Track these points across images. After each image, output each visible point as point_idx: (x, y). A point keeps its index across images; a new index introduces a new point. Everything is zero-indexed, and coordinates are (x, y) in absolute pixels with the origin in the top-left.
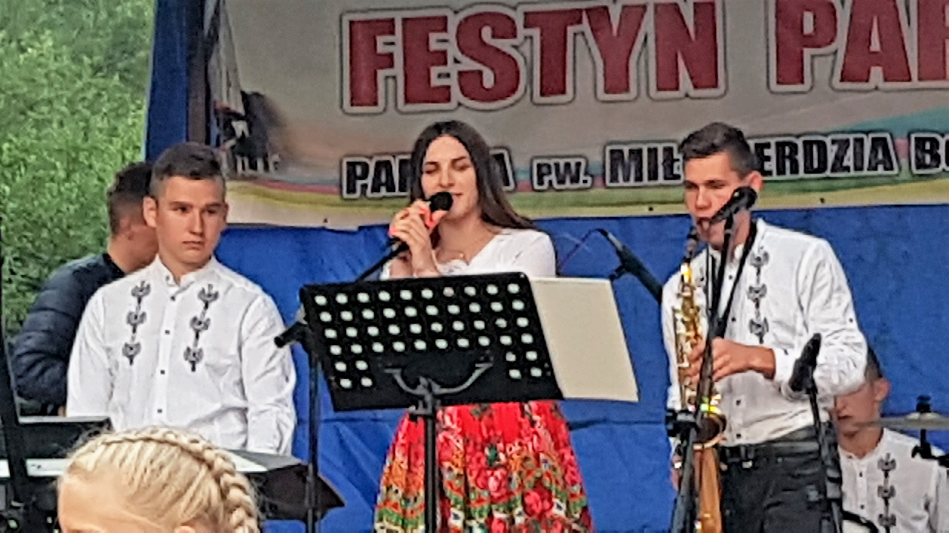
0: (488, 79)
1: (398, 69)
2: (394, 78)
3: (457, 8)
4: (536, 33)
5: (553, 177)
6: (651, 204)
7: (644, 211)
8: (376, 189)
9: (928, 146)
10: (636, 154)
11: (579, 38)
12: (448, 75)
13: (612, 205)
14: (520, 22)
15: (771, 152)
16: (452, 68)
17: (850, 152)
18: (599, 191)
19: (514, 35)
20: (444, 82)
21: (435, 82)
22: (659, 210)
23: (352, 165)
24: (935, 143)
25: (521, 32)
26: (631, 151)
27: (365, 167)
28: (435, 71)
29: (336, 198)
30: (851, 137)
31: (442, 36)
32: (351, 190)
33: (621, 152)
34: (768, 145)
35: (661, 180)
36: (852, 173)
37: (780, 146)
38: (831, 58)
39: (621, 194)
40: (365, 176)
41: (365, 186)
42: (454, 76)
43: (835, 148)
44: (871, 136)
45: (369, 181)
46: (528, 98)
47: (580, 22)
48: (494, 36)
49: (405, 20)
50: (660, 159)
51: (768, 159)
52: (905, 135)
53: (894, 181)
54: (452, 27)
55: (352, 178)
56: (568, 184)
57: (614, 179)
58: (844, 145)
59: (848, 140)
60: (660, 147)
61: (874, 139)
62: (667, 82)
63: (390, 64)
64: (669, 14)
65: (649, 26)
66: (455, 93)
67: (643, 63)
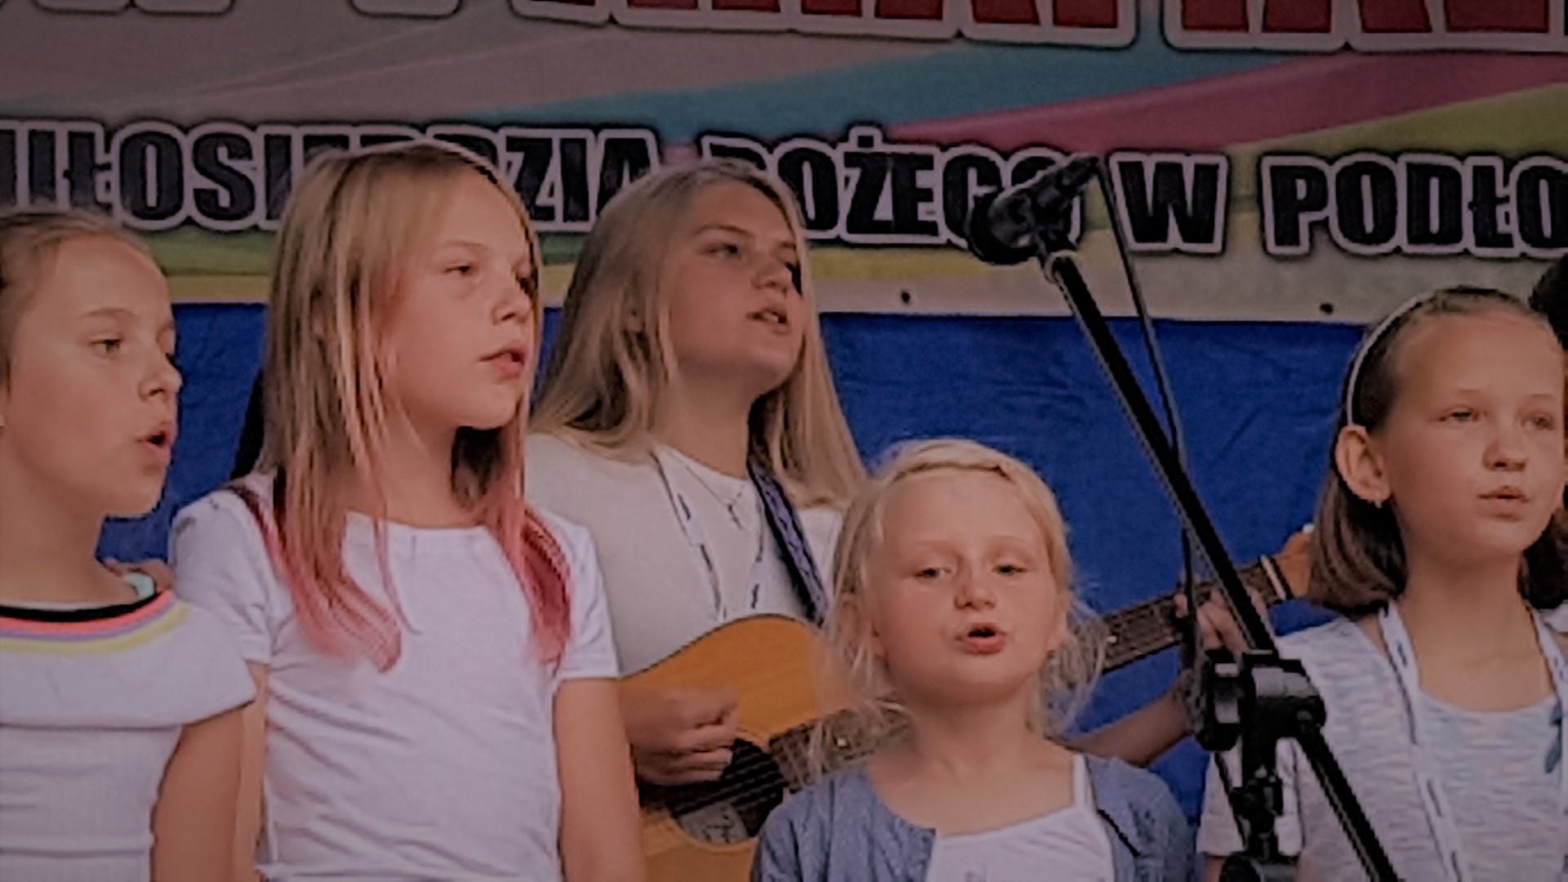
17: (554, 172)
30: (556, 136)
36: (558, 224)
43: (515, 158)
44: (606, 134)
50: (61, 159)
52: (687, 138)
58: (537, 154)
59: (548, 142)
60: (62, 132)
61: (610, 143)
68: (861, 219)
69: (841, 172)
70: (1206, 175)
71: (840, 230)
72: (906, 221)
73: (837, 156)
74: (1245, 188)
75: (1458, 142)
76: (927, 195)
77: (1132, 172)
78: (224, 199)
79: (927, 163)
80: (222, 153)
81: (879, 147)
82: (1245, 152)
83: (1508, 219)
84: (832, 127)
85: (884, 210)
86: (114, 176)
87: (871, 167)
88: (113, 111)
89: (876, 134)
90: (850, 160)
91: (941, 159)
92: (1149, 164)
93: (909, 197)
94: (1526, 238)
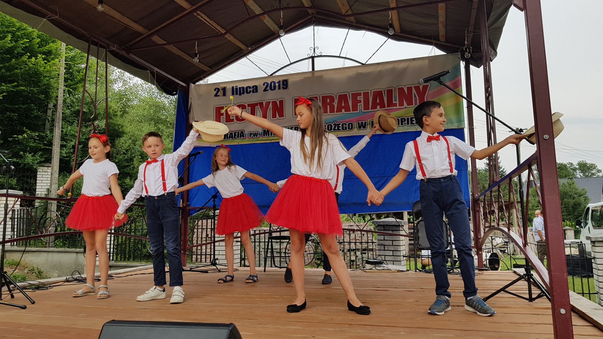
2: (224, 117)
4: (250, 108)
5: (253, 135)
6: (271, 140)
7: (269, 141)
11: (258, 108)
13: (263, 140)
14: (247, 106)
18: (261, 138)
22: (272, 141)
25: (247, 108)
39: (265, 138)
47: (258, 105)
56: (255, 137)
57: (264, 135)
62: (274, 116)
63: (223, 115)
64: (274, 103)
65: (271, 105)
66: (235, 120)
67: (270, 113)
68: (334, 129)
70: (365, 123)
71: (332, 130)
72: (338, 129)
74: (369, 123)
76: (340, 127)
77: (359, 123)
79: (340, 124)
81: (336, 123)
82: (369, 120)
84: (332, 122)
85: (336, 128)
87: (335, 125)
90: (333, 125)
91: (341, 124)
92: (360, 122)
93: (339, 127)
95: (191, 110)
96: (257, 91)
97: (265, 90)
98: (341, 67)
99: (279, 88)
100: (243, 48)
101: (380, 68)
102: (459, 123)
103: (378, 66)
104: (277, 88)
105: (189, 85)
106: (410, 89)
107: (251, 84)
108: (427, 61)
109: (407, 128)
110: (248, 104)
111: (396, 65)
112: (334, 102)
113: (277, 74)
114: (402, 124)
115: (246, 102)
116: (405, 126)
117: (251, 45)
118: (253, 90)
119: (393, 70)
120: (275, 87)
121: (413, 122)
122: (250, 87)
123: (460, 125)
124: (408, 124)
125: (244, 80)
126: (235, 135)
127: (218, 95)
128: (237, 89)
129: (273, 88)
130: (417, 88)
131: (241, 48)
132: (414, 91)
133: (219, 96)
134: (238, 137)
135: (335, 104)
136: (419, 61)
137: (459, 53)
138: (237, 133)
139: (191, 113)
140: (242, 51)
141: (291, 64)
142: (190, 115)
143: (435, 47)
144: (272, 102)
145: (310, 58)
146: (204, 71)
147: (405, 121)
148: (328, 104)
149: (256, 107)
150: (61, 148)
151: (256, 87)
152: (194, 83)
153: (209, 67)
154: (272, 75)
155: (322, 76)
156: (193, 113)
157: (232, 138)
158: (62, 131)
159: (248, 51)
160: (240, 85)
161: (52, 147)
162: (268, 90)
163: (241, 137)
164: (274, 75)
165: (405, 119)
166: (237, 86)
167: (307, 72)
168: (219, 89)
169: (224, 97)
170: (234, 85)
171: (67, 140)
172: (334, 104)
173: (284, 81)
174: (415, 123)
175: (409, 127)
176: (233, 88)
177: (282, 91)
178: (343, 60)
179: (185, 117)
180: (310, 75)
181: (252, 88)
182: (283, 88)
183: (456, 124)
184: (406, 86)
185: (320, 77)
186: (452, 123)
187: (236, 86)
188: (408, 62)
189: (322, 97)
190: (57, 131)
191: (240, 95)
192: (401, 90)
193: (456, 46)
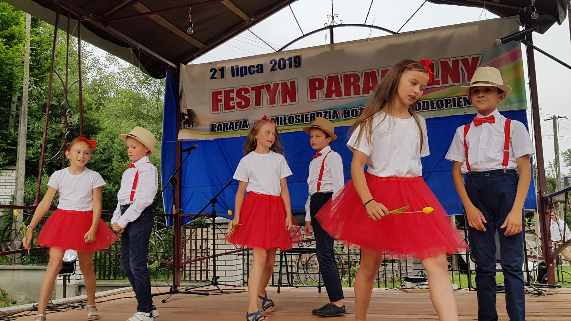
0: (243, 103)
1: (223, 103)
2: (222, 104)
3: (236, 87)
4: (254, 92)
8: (218, 131)
9: (347, 112)
10: (277, 119)
11: (264, 92)
12: (234, 103)
14: (250, 89)
15: (309, 116)
16: (235, 101)
17: (328, 115)
19: (249, 93)
20: (233, 105)
21: (231, 105)
22: (283, 132)
23: (213, 125)
24: (349, 111)
25: (251, 92)
26: (276, 118)
27: (215, 125)
28: (231, 102)
29: (209, 133)
30: (328, 111)
31: (233, 94)
32: (212, 131)
33: (274, 118)
34: (308, 114)
35: (283, 125)
37: (311, 114)
38: (323, 92)
40: (215, 127)
41: (215, 130)
42: (236, 103)
43: (324, 114)
45: (216, 129)
46: (252, 107)
47: (264, 88)
48: (245, 93)
49: (224, 91)
50: (283, 119)
51: (308, 118)
52: (341, 109)
53: (339, 121)
54: (235, 91)
55: (213, 128)
58: (326, 113)
59: (327, 112)
60: (283, 117)
61: (333, 111)
62: (284, 101)
63: (221, 101)
64: (284, 85)
65: (280, 88)
66: (236, 107)
67: (279, 97)
69: (358, 111)
73: (358, 109)
75: (429, 98)
78: (298, 121)
80: (298, 117)
81: (362, 108)
83: (435, 106)
84: (357, 106)
86: (288, 120)
88: (288, 114)
89: (362, 106)
94: (437, 108)
95: (183, 96)
96: (262, 72)
97: (273, 69)
98: (368, 38)
99: (290, 67)
100: (244, 18)
101: (416, 38)
102: (520, 103)
103: (414, 35)
104: (287, 66)
105: (179, 66)
106: (456, 63)
107: (255, 63)
108: (476, 28)
109: (454, 111)
110: (252, 87)
111: (437, 33)
112: (359, 82)
113: (286, 49)
114: (447, 106)
115: (249, 85)
116: (451, 109)
117: (254, 15)
118: (258, 70)
119: (433, 40)
120: (285, 65)
121: (461, 104)
122: (254, 67)
123: (522, 105)
124: (454, 106)
125: (247, 58)
126: (236, 125)
127: (215, 76)
128: (237, 69)
129: (282, 67)
130: (465, 61)
131: (242, 19)
132: (461, 65)
133: (216, 78)
134: (240, 128)
135: (361, 84)
136: (467, 27)
137: (518, 16)
138: (238, 122)
139: (183, 100)
140: (243, 23)
141: (304, 36)
142: (182, 101)
143: (486, 10)
144: (282, 83)
145: (327, 28)
146: (198, 48)
147: (451, 103)
148: (352, 84)
149: (262, 90)
150: (27, 148)
151: (262, 66)
152: (185, 63)
153: (203, 43)
154: (280, 50)
155: (343, 49)
156: (185, 100)
157: (233, 129)
158: (28, 128)
159: (251, 22)
160: (241, 64)
161: (17, 147)
162: (276, 69)
163: (243, 128)
164: (283, 51)
165: (450, 100)
166: (238, 66)
167: (324, 45)
168: (215, 70)
169: (223, 79)
170: (234, 64)
171: (35, 138)
172: (359, 84)
173: (296, 57)
174: (463, 104)
175: (456, 110)
176: (233, 68)
177: (293, 69)
178: (369, 28)
179: (175, 105)
180: (328, 49)
181: (257, 67)
182: (295, 66)
183: (516, 104)
184: (451, 59)
185: (342, 51)
186: (510, 103)
187: (236, 66)
188: (453, 29)
189: (345, 75)
190: (22, 128)
191: (242, 76)
192: (444, 64)
193: (513, 7)
